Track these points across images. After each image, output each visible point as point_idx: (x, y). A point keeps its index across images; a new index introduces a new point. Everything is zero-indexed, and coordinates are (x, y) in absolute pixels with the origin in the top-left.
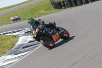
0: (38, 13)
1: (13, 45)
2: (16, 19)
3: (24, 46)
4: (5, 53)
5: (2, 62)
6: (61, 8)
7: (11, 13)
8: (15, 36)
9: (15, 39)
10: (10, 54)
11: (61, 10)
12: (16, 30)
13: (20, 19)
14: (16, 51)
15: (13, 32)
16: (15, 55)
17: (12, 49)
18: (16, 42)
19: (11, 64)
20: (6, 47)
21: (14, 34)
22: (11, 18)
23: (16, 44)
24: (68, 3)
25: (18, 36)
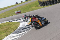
0: (31, 9)
1: (17, 28)
2: (18, 13)
3: (23, 28)
4: (12, 32)
5: (10, 38)
6: (45, 5)
7: (15, 9)
8: (18, 22)
9: (17, 24)
10: (15, 33)
11: (44, 7)
12: (18, 19)
13: (20, 12)
14: (18, 31)
15: (17, 20)
16: (18, 33)
17: (16, 30)
18: (18, 26)
19: (15, 39)
20: (12, 29)
21: (17, 21)
22: (15, 12)
23: (19, 27)
24: (49, 2)
25: (20, 22)
